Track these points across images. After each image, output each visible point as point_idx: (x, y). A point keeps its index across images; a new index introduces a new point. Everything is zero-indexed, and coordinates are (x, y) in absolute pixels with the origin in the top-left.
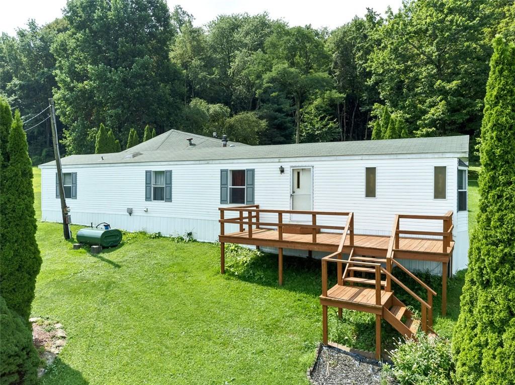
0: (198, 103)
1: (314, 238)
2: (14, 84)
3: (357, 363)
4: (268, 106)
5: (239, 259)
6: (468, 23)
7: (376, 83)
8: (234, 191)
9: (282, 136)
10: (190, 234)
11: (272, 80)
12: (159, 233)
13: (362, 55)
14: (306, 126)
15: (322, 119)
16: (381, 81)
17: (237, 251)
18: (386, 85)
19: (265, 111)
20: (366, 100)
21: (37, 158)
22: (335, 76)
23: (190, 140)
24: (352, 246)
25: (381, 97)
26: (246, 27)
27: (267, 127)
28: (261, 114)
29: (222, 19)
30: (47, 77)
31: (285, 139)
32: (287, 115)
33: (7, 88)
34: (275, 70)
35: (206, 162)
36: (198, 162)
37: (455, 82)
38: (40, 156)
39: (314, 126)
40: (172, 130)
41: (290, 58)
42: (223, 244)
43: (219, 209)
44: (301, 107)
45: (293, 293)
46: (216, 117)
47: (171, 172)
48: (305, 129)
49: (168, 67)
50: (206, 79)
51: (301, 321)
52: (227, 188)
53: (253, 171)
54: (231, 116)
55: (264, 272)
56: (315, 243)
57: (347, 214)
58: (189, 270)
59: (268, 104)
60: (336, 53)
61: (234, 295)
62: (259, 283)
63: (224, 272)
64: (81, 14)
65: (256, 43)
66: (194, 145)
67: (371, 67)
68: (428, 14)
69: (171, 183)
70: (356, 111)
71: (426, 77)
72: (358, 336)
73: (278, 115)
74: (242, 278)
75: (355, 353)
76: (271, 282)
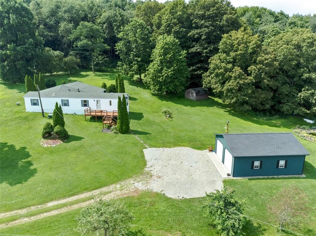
1: (101, 113)
5: (88, 118)
10: (75, 113)
24: (107, 115)
35: (77, 98)
36: (75, 98)
39: (99, 59)
42: (85, 116)
47: (68, 100)
48: (95, 60)
50: (49, 35)
51: (100, 126)
52: (83, 104)
53: (88, 100)
55: (93, 120)
58: (79, 121)
61: (89, 124)
62: (93, 122)
63: (86, 121)
66: (70, 90)
69: (69, 103)
72: (108, 127)
74: (89, 121)
75: (107, 129)
76: (95, 121)
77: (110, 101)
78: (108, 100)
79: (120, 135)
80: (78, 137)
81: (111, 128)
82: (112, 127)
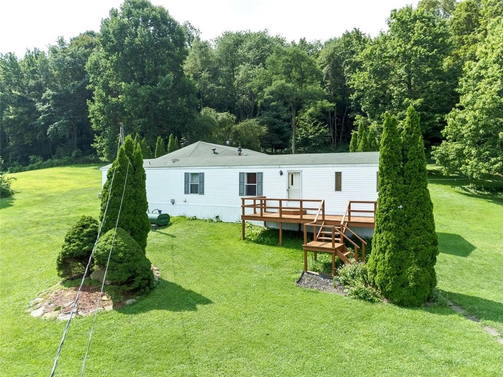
0: (208, 112)
1: (301, 217)
2: (48, 94)
3: (322, 279)
4: (268, 113)
5: (253, 231)
6: (428, 54)
7: (358, 98)
8: (248, 187)
9: (280, 139)
10: (217, 217)
11: (272, 93)
12: (195, 217)
13: (350, 69)
14: (301, 131)
15: (315, 125)
16: (362, 96)
17: (251, 227)
18: (366, 100)
19: (266, 117)
20: (354, 107)
21: (67, 158)
22: (327, 86)
23: (214, 150)
24: (323, 220)
25: (362, 109)
26: (248, 44)
27: (267, 133)
28: (262, 120)
29: (228, 35)
30: (77, 89)
31: (283, 142)
32: (284, 121)
33: (42, 98)
34: (275, 85)
35: (229, 167)
36: (223, 167)
37: (419, 100)
38: (70, 157)
39: (308, 131)
40: (199, 142)
41: (288, 74)
42: (244, 221)
43: (242, 198)
44: (297, 115)
45: (288, 249)
46: (223, 123)
47: (203, 174)
48: (300, 134)
49: (184, 82)
50: (214, 90)
51: (293, 262)
52: (244, 185)
53: (262, 173)
54: (237, 122)
55: (270, 238)
56: (301, 219)
57: (321, 201)
58: (221, 238)
59: (268, 111)
60: (328, 66)
61: (252, 251)
62: (267, 245)
63: (244, 239)
64: (113, 39)
65: (258, 57)
66: (217, 153)
67: (354, 85)
68: (398, 44)
69: (203, 182)
70: (346, 116)
71: (396, 95)
72: (324, 269)
73: (276, 120)
74: (257, 242)
75: (322, 275)
76: (274, 244)
77: (338, 175)
78: (329, 172)
79: (385, 308)
80: (190, 292)
81: (340, 271)
82: (348, 268)
